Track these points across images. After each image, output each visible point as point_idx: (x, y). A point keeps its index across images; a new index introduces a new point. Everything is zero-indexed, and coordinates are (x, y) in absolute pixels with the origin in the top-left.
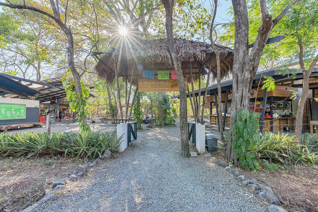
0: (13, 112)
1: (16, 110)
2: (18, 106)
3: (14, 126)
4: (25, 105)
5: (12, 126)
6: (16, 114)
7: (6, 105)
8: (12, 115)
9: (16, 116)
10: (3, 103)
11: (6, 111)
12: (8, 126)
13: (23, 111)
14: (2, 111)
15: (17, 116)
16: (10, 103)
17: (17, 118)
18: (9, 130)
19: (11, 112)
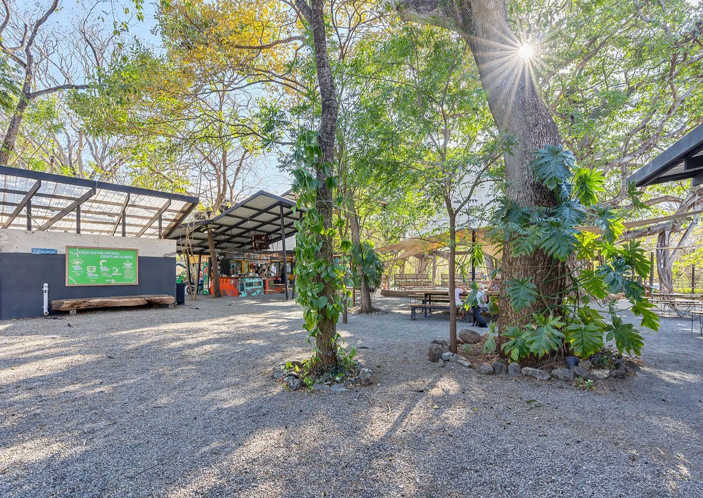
0: (103, 269)
1: (110, 263)
2: (116, 254)
3: (96, 301)
4: (136, 251)
5: (91, 301)
6: (111, 271)
7: (83, 252)
8: (99, 274)
9: (110, 279)
10: (75, 247)
11: (84, 266)
12: (80, 300)
13: (128, 265)
14: (75, 264)
15: (114, 277)
16: (96, 245)
17: (113, 282)
18: (80, 311)
19: (98, 269)
